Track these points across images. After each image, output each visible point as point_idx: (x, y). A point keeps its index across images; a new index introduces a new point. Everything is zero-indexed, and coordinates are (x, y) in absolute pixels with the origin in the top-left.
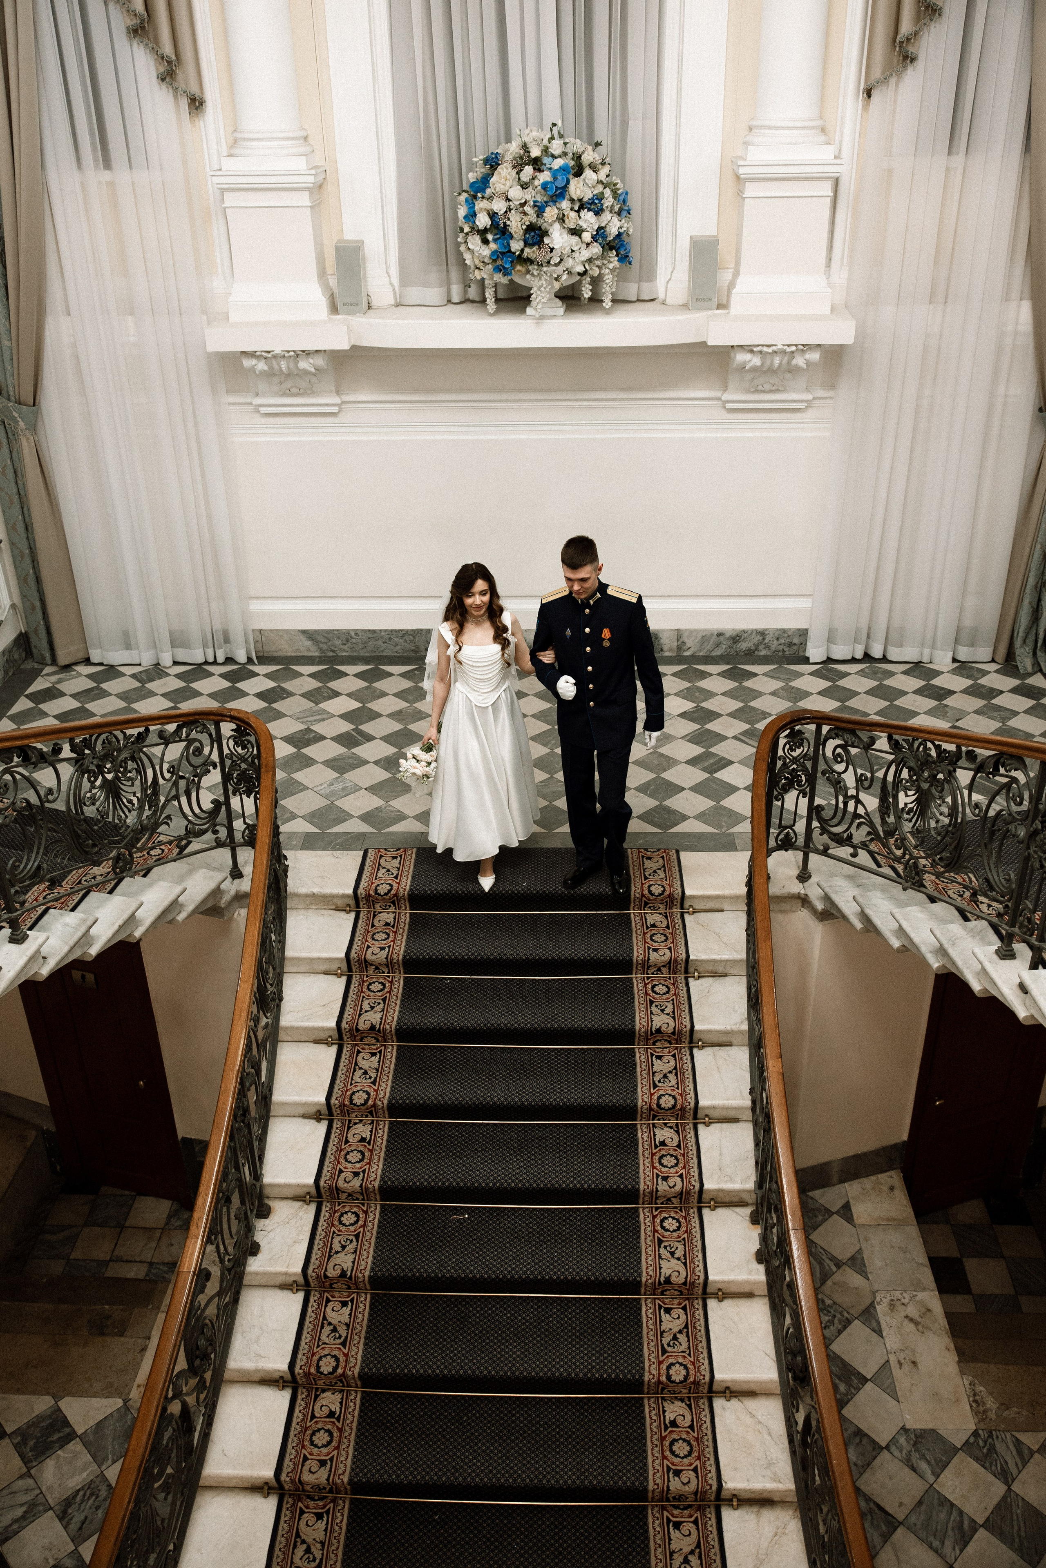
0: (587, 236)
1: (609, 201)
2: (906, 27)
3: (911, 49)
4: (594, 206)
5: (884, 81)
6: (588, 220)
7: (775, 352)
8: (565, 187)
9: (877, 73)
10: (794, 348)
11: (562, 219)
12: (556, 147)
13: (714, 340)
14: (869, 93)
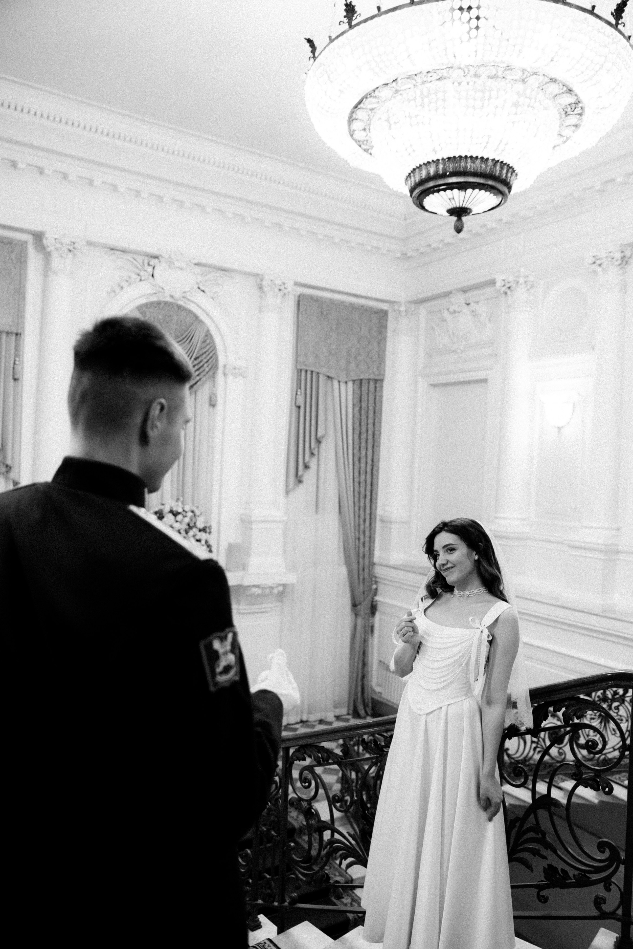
0: (203, 542)
1: (208, 530)
2: (300, 472)
3: (301, 479)
4: (204, 530)
5: (294, 489)
6: (203, 536)
7: (267, 588)
8: (195, 524)
9: (291, 485)
10: (274, 586)
11: (194, 536)
12: (187, 508)
13: (245, 583)
14: (287, 492)
